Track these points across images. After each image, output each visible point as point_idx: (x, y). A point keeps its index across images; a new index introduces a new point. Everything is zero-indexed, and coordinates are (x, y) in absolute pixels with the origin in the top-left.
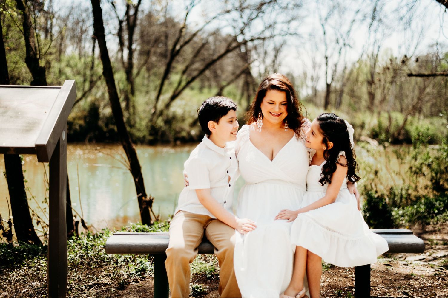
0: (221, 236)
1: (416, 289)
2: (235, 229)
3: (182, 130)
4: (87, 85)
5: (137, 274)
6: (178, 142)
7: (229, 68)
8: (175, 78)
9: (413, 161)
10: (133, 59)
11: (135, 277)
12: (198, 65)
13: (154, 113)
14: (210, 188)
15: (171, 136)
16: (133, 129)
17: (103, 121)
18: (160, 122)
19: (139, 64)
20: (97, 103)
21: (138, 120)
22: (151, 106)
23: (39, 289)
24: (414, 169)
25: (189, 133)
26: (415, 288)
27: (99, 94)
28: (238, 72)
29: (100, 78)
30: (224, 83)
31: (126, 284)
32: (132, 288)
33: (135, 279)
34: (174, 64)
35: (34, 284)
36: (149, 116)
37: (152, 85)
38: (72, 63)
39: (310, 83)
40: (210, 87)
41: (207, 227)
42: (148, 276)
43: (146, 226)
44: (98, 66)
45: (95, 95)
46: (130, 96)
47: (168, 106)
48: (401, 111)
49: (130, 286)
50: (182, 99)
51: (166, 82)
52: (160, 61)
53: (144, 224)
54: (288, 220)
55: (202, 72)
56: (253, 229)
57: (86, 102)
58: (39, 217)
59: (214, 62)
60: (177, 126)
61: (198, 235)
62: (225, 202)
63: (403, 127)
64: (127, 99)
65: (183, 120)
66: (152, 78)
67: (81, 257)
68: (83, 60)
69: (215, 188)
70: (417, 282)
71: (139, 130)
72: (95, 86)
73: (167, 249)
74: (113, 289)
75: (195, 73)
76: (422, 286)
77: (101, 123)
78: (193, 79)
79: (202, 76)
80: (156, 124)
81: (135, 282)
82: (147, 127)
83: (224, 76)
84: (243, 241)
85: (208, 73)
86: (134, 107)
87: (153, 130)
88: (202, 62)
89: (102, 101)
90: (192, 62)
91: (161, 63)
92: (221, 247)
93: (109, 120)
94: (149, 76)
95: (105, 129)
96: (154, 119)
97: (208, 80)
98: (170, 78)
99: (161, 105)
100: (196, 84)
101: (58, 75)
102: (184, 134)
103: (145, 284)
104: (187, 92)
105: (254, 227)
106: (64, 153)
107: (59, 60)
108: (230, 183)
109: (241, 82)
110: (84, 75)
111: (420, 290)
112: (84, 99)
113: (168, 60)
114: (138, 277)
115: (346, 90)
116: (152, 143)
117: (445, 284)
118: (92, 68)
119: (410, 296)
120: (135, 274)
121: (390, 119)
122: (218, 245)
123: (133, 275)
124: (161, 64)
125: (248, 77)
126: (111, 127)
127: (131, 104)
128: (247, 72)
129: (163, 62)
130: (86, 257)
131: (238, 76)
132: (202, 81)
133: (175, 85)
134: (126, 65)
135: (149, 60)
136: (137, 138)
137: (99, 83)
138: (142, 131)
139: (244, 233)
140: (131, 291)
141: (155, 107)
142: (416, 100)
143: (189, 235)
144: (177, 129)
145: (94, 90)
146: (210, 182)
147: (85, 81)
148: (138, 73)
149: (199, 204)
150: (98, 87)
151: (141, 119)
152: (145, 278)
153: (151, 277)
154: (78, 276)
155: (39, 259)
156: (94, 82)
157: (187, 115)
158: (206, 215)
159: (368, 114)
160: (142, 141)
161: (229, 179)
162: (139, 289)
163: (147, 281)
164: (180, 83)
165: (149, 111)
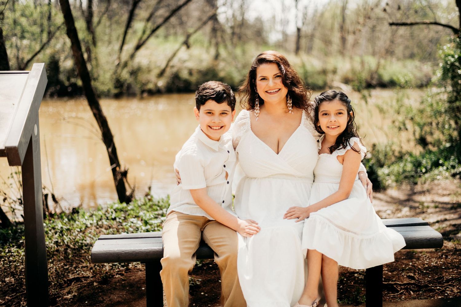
0: (221, 240)
1: (421, 271)
2: (236, 231)
3: (148, 82)
4: (45, 36)
5: (120, 265)
6: (145, 95)
7: (195, 14)
8: (139, 26)
9: (396, 115)
10: (92, 6)
11: (118, 268)
12: (162, 12)
13: (118, 64)
14: (206, 187)
15: (137, 88)
16: (96, 82)
17: (64, 75)
18: (125, 75)
19: (99, 12)
20: (57, 57)
21: (101, 72)
22: (115, 56)
23: (13, 285)
24: (397, 124)
25: (156, 85)
26: (419, 269)
27: (59, 46)
28: (205, 19)
29: (59, 28)
30: (191, 30)
31: (110, 278)
32: (116, 283)
33: (118, 271)
34: (137, 11)
35: (7, 280)
36: (113, 68)
37: (115, 35)
38: (27, 13)
39: (279, 27)
40: (175, 34)
41: (204, 229)
42: (133, 267)
43: (124, 205)
44: (56, 15)
45: (54, 46)
46: (92, 47)
47: (132, 56)
48: (374, 54)
49: (114, 280)
50: (147, 48)
51: (130, 31)
52: (121, 8)
53: (121, 202)
54: (297, 219)
55: (167, 19)
56: (257, 232)
57: (44, 54)
58: (5, 194)
59: (179, 8)
60: (143, 77)
61: (195, 240)
62: (223, 202)
63: (376, 72)
64: (88, 50)
65: (149, 71)
66: (114, 26)
67: (57, 243)
68: (38, 9)
69: (211, 186)
70: (420, 262)
71: (103, 83)
72: (54, 38)
73: (162, 259)
74: (95, 284)
75: (160, 21)
76: (427, 266)
77: (62, 77)
78: (158, 27)
79: (167, 24)
80: (121, 76)
81: (119, 274)
82: (111, 79)
83: (190, 23)
84: (247, 246)
85: (173, 20)
86: (96, 59)
87: (119, 83)
88: (167, 8)
89: (62, 53)
90: (156, 9)
91: (123, 10)
92: (223, 253)
93: (70, 74)
94: (111, 25)
95: (67, 83)
96: (119, 71)
97: (174, 27)
98: (133, 26)
99: (125, 56)
100: (161, 31)
101: (13, 26)
102: (151, 86)
103: (130, 277)
104: (152, 41)
105: (258, 230)
106: (38, 149)
107: (13, 10)
108: (228, 180)
109: (208, 28)
110: (42, 25)
111: (425, 271)
112: (42, 52)
113: (130, 8)
114: (122, 268)
115: (318, 34)
116: (118, 96)
117: (449, 264)
118: (49, 18)
119: (417, 280)
120: (118, 265)
121: (362, 63)
122: (219, 250)
123: (117, 267)
124: (123, 12)
125: (215, 23)
126: (73, 80)
127: (93, 55)
128: (214, 18)
129: (124, 9)
130: (62, 244)
131: (205, 23)
132: (167, 29)
133: (139, 34)
134: (86, 14)
135: (110, 8)
136: (102, 92)
137: (58, 34)
138: (107, 84)
139: (248, 236)
140: (116, 285)
141: (119, 58)
142: (388, 43)
143: (186, 242)
144: (144, 82)
145: (53, 41)
146: (206, 180)
147: (42, 31)
148: (99, 22)
149: (195, 205)
150: (57, 38)
151: (105, 72)
152: (130, 269)
153: (136, 268)
154: (55, 267)
155: (11, 247)
156: (52, 33)
157: (152, 66)
158: (203, 216)
159: (340, 58)
160: (107, 95)
161: (227, 175)
162: (125, 283)
163: (132, 273)
164: (144, 32)
165: (113, 63)
